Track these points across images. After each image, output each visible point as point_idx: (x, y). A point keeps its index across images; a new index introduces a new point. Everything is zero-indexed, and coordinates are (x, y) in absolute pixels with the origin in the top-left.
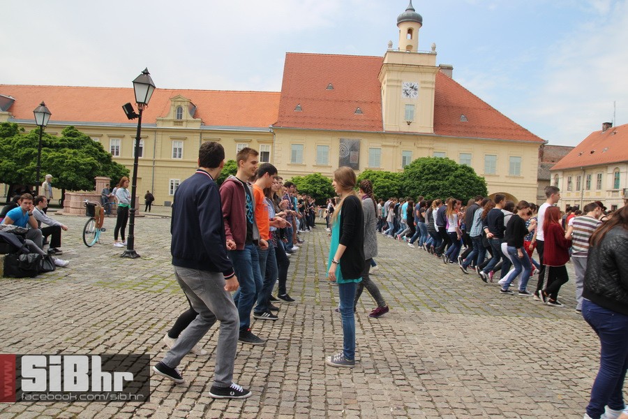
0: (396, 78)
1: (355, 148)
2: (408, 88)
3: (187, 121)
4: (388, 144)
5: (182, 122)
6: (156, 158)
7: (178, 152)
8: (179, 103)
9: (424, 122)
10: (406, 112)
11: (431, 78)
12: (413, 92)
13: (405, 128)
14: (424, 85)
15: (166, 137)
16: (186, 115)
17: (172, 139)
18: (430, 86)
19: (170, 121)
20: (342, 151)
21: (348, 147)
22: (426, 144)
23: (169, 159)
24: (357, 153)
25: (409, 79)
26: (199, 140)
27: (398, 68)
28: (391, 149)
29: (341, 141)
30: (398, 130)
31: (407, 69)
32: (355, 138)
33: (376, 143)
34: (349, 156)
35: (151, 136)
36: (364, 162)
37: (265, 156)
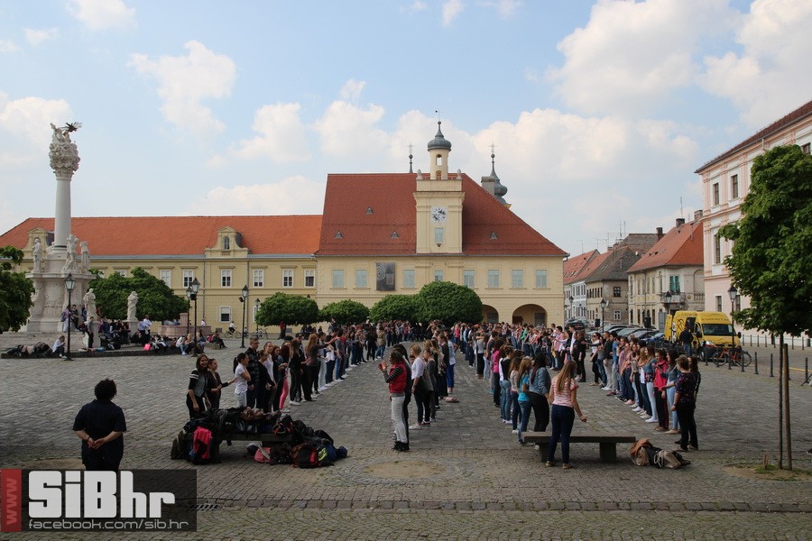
0: (425, 205)
1: (391, 270)
2: (437, 213)
3: (234, 251)
4: (421, 265)
5: (230, 252)
6: (207, 287)
7: (226, 281)
8: (226, 234)
9: (454, 243)
10: (436, 235)
11: (457, 203)
12: (441, 216)
13: (436, 250)
14: (451, 209)
15: (215, 266)
16: (233, 245)
18: (457, 209)
19: (217, 251)
20: (379, 274)
22: (456, 263)
23: (218, 288)
24: (393, 275)
25: (438, 204)
26: (246, 268)
27: (426, 195)
28: (424, 270)
29: (378, 265)
30: (429, 252)
31: (435, 195)
32: (390, 261)
33: (410, 265)
34: (385, 278)
35: (200, 266)
36: (400, 284)
37: (310, 280)
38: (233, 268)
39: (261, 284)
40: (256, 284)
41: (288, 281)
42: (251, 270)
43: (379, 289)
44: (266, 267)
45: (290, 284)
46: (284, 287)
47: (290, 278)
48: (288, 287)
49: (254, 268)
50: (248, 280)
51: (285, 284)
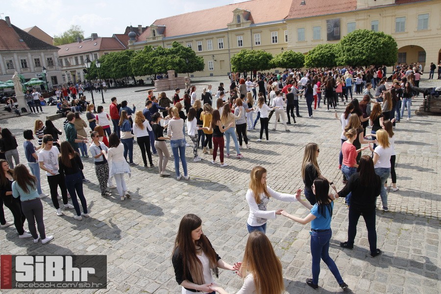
1: (337, 25)
4: (360, 18)
5: (241, 24)
6: (231, 48)
7: (240, 43)
8: (237, 13)
13: (372, 4)
15: (234, 35)
16: (242, 19)
17: (237, 35)
19: (235, 25)
21: (333, 25)
22: (389, 12)
24: (339, 28)
28: (363, 22)
29: (328, 22)
30: (366, 7)
32: (337, 18)
33: (352, 19)
34: (333, 31)
36: (344, 34)
38: (243, 34)
39: (259, 43)
40: (256, 43)
42: (252, 34)
43: (329, 39)
44: (261, 32)
45: (276, 42)
46: (272, 43)
47: (276, 37)
48: (275, 43)
49: (254, 33)
50: (252, 41)
51: (273, 42)
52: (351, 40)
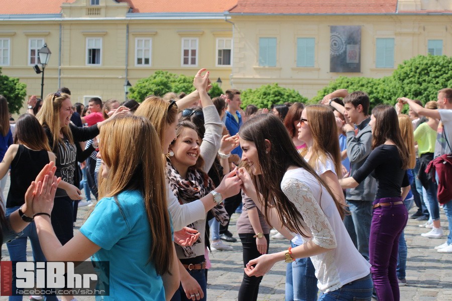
1: (354, 39)
3: (107, 7)
4: (405, 31)
5: (100, 9)
6: (64, 66)
7: (94, 55)
13: (430, 5)
15: (77, 33)
17: (86, 35)
19: (81, 8)
20: (334, 45)
21: (344, 39)
23: (83, 66)
24: (357, 46)
26: (125, 35)
28: (409, 38)
29: (333, 29)
30: (419, 9)
32: (354, 24)
33: (386, 30)
34: (345, 52)
35: (55, 32)
36: (368, 61)
37: (225, 56)
38: (104, 35)
39: (147, 61)
40: (140, 61)
41: (189, 57)
42: (131, 37)
43: (333, 69)
44: (156, 34)
45: (193, 62)
46: (183, 66)
47: (194, 52)
48: (190, 66)
49: (135, 35)
50: (127, 54)
51: (186, 62)
52: (420, 73)
